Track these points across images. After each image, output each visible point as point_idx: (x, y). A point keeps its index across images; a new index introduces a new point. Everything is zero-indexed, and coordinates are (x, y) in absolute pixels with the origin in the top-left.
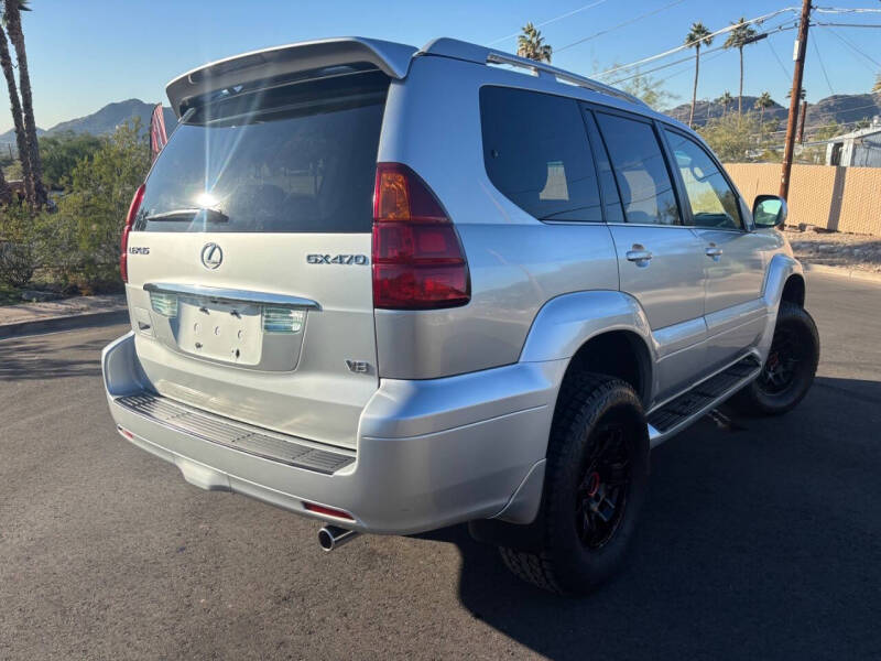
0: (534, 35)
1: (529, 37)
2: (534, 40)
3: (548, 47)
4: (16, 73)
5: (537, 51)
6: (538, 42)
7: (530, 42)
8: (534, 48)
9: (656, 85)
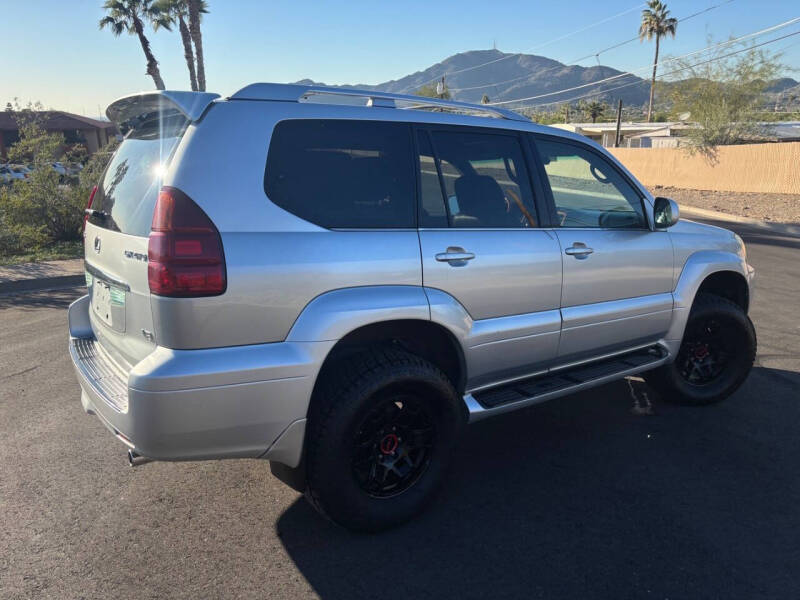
0: (659, 9)
1: (653, 11)
2: (659, 14)
3: (673, 20)
4: (196, 64)
5: (662, 24)
6: (663, 16)
7: (655, 16)
8: (658, 21)
9: (775, 57)
